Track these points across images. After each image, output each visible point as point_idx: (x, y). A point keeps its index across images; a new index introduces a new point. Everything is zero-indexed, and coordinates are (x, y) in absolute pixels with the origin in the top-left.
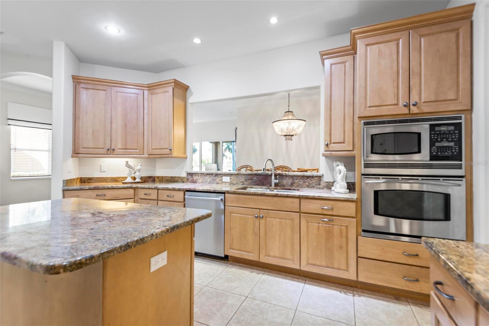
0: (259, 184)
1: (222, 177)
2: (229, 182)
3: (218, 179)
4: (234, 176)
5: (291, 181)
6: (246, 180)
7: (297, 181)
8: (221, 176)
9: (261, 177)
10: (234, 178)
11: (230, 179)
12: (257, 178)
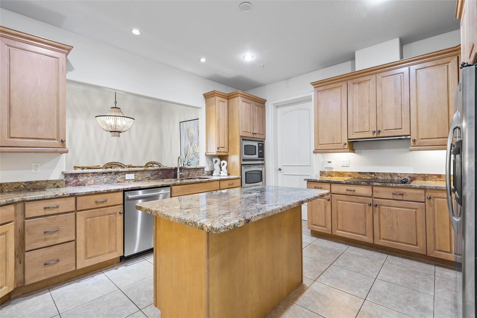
0: (165, 178)
1: (125, 174)
2: (133, 179)
3: (119, 178)
4: (139, 173)
5: (187, 173)
6: (152, 176)
7: (192, 172)
8: (123, 173)
9: (166, 171)
10: (138, 175)
11: (135, 176)
12: (162, 173)
